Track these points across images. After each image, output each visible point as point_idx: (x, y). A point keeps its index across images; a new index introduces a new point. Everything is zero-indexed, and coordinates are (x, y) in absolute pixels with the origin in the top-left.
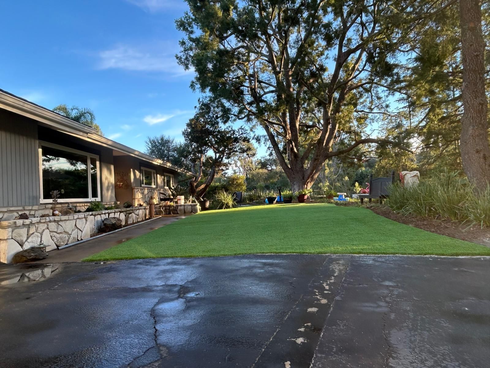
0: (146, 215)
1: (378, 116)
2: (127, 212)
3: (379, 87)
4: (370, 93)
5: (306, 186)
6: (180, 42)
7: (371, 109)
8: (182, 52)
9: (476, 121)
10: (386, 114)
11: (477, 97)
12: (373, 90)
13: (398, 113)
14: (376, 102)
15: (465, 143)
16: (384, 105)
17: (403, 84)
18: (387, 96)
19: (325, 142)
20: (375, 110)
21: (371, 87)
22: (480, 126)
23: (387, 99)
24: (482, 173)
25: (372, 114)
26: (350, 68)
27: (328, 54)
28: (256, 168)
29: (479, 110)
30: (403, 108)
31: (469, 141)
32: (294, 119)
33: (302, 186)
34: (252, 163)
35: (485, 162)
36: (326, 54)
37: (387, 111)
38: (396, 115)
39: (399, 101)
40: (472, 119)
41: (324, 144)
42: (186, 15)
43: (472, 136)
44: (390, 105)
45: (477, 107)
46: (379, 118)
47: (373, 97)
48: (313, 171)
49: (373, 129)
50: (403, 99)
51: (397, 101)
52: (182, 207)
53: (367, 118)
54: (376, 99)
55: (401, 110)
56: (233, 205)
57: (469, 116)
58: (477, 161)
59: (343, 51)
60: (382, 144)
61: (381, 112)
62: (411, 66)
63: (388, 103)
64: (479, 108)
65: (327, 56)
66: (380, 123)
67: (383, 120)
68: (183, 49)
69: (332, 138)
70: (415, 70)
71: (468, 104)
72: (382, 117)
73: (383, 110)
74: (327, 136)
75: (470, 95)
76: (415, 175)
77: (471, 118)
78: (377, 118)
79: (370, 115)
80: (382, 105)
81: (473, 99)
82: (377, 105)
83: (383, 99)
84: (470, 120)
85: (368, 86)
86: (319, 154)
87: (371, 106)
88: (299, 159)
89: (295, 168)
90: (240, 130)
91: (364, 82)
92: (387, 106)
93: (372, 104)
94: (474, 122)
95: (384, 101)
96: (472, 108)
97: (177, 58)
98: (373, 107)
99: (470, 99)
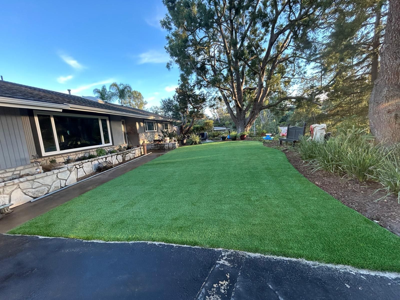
0: (141, 153)
1: (298, 80)
2: (124, 154)
3: (300, 59)
4: (293, 64)
5: (246, 129)
6: (166, 37)
7: (293, 75)
8: (168, 44)
9: (392, 82)
10: (303, 78)
11: (397, 58)
12: (296, 62)
13: (312, 77)
14: (298, 70)
15: (376, 104)
16: (303, 72)
17: (318, 56)
18: (305, 66)
19: (259, 99)
20: (296, 76)
21: (294, 60)
22: (396, 87)
23: (305, 68)
24: (391, 131)
25: (294, 79)
26: (280, 47)
27: (266, 39)
28: (225, 113)
29: (397, 71)
30: (316, 73)
31: (381, 101)
32: (240, 85)
33: (244, 129)
34: (223, 110)
35: (396, 121)
36: (264, 39)
37: (304, 76)
38: (310, 79)
39: (313, 68)
40: (388, 81)
41: (259, 101)
42: (167, 17)
43: (386, 97)
44: (307, 72)
45: (395, 69)
46: (298, 82)
47: (295, 67)
48: (251, 119)
49: (294, 90)
50: (316, 67)
51: (312, 68)
52: (167, 145)
53: (290, 82)
54: (297, 68)
55: (314, 75)
56: (199, 142)
57: (385, 78)
58: (387, 120)
59: (275, 33)
60: (299, 99)
61: (300, 77)
62: (325, 42)
63: (305, 70)
64: (398, 70)
65: (265, 40)
66: (299, 84)
67: (301, 82)
68: (168, 42)
69: (265, 97)
70: (328, 45)
71: (386, 66)
72: (300, 81)
73: (301, 76)
74: (261, 96)
75: (391, 56)
76: (323, 128)
77: (387, 79)
78: (297, 81)
79: (292, 80)
80: (301, 72)
81: (393, 61)
82: (298, 72)
83: (303, 68)
84: (386, 82)
85: (292, 59)
86: (255, 108)
87: (294, 73)
88: (242, 112)
89: (240, 117)
90: (207, 94)
91: (289, 56)
92: (305, 73)
93: (294, 72)
94: (390, 83)
95: (303, 70)
96: (389, 70)
97: (166, 48)
98: (295, 74)
99: (389, 60)
